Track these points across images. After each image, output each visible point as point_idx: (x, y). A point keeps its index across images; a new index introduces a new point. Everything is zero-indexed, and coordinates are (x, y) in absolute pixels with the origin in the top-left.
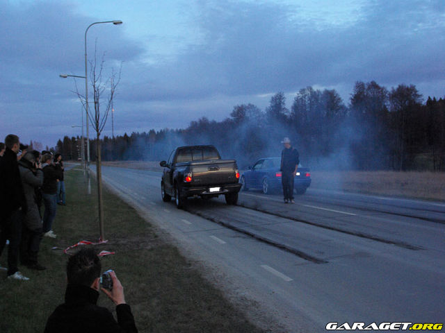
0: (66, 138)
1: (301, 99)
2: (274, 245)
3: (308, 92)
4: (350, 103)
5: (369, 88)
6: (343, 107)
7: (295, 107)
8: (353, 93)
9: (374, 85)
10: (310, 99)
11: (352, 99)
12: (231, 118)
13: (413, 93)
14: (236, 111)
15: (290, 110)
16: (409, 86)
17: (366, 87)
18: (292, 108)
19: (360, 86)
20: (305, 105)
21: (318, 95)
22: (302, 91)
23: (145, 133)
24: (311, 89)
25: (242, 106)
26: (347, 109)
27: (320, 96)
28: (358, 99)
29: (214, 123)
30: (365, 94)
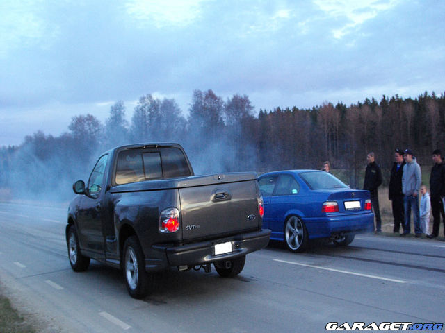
1: (141, 109)
3: (148, 101)
4: (189, 114)
5: (207, 98)
6: (182, 119)
7: (136, 119)
8: (192, 104)
9: (211, 95)
10: (150, 110)
11: (190, 110)
12: (70, 132)
13: (247, 105)
14: (74, 123)
15: (130, 123)
16: (243, 97)
17: (204, 96)
19: (198, 94)
20: (145, 116)
21: (158, 105)
22: (142, 99)
24: (151, 97)
25: (81, 117)
26: (186, 123)
27: (160, 106)
28: (198, 110)
29: (51, 138)
30: (203, 104)
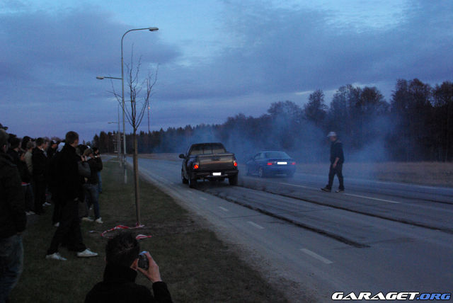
0: (102, 134)
1: (340, 96)
2: (314, 230)
3: (347, 90)
4: (392, 99)
5: (412, 85)
6: (384, 103)
7: (335, 103)
8: (395, 90)
9: (417, 83)
10: (350, 97)
11: (393, 95)
12: (269, 114)
14: (274, 107)
15: (330, 107)
17: (408, 84)
18: (331, 104)
19: (402, 84)
20: (345, 102)
21: (358, 93)
22: (342, 89)
23: (181, 128)
24: (351, 86)
25: (280, 102)
26: (389, 105)
27: (360, 94)
28: (400, 95)
29: (251, 118)
30: (408, 91)
